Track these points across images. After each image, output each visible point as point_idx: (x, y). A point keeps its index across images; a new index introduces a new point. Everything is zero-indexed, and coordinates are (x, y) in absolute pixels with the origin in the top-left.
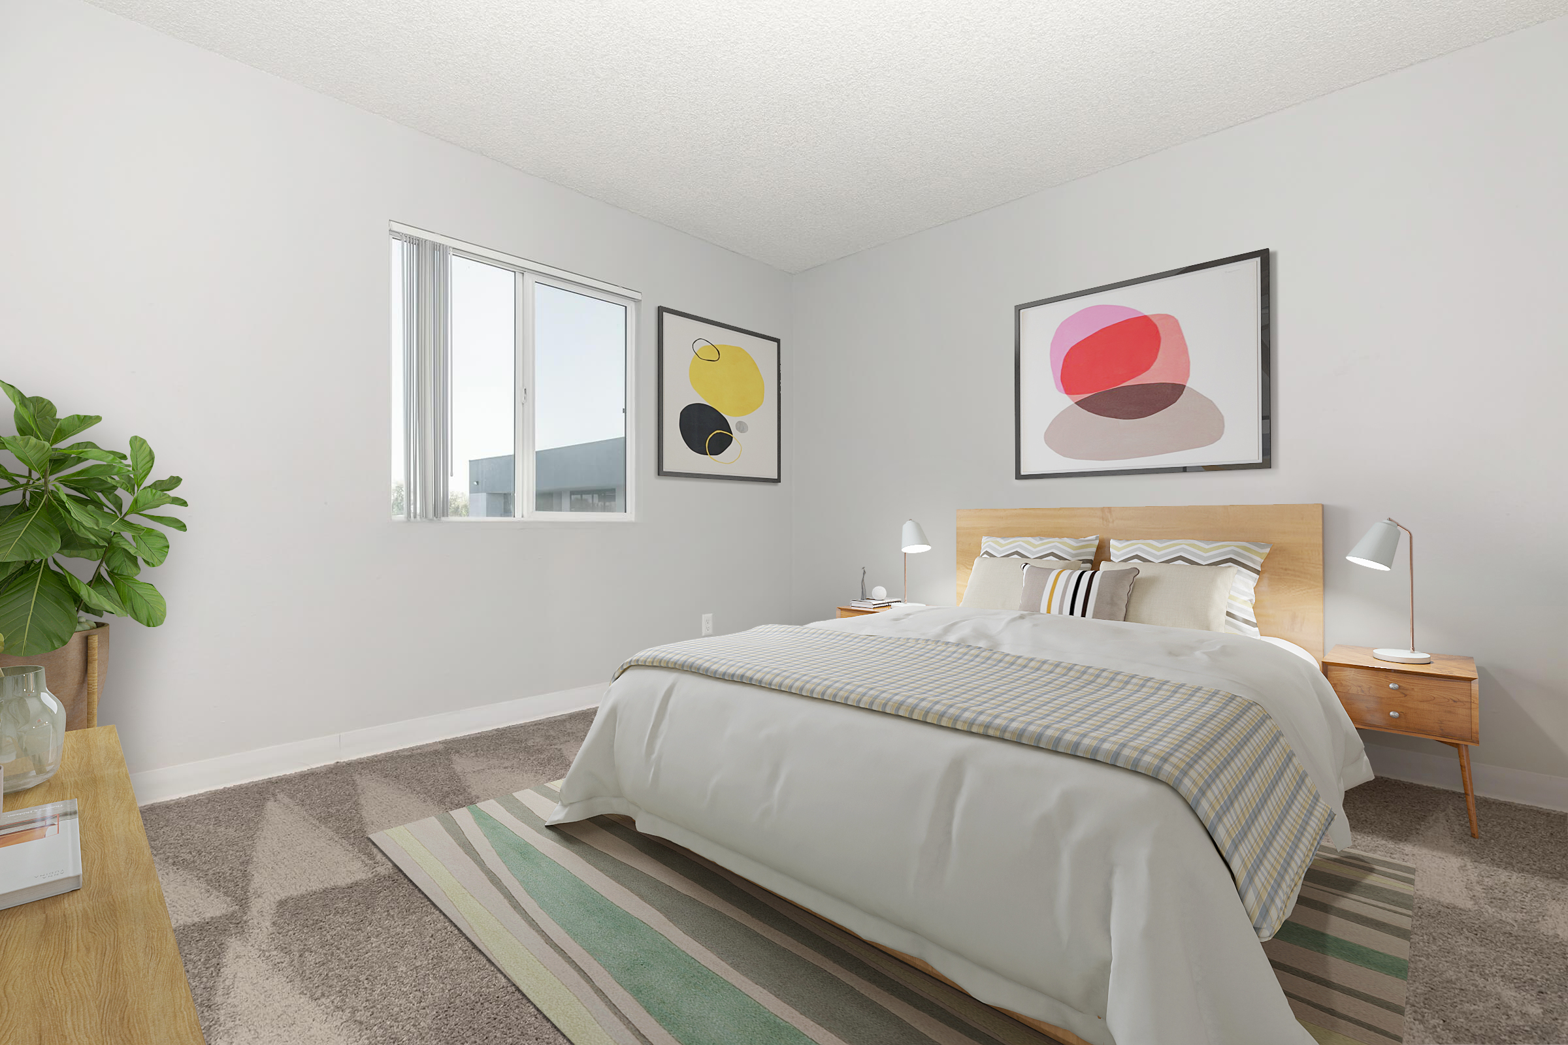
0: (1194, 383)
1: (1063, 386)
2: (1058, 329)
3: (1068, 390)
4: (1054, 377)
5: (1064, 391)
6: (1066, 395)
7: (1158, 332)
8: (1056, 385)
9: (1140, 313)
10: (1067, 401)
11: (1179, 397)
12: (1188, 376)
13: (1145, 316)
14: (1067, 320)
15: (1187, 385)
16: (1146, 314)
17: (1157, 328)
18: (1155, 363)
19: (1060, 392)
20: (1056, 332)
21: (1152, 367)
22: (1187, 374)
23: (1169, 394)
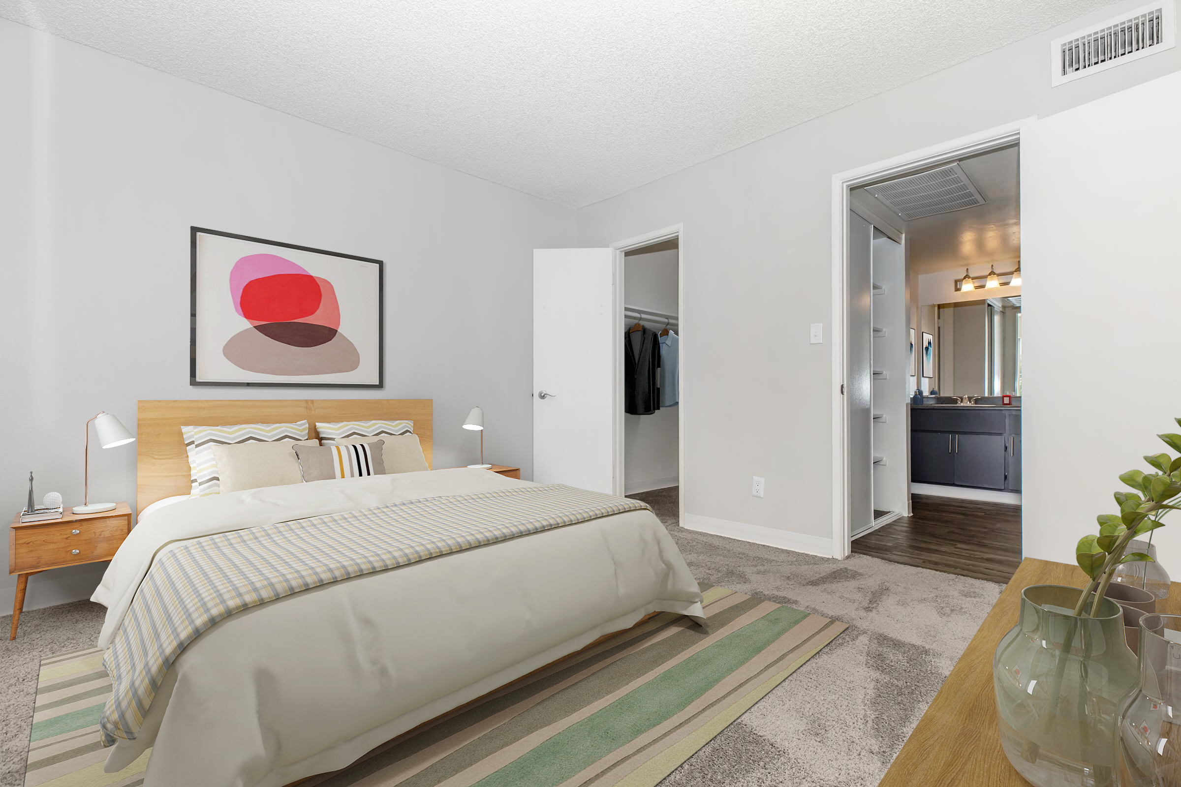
0: (343, 330)
1: (243, 311)
2: (238, 262)
3: (248, 315)
4: (234, 301)
5: (243, 315)
6: (245, 319)
7: (320, 289)
8: (236, 308)
9: (307, 272)
10: (246, 324)
11: (333, 337)
12: (339, 325)
13: (311, 276)
14: (247, 257)
15: (338, 330)
16: (312, 275)
17: (319, 287)
18: (318, 311)
19: (240, 315)
20: (236, 264)
21: (316, 313)
22: (338, 323)
23: (325, 334)
